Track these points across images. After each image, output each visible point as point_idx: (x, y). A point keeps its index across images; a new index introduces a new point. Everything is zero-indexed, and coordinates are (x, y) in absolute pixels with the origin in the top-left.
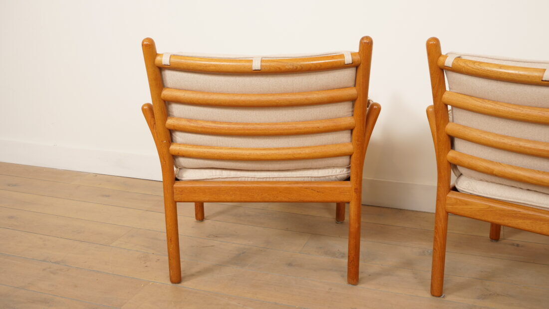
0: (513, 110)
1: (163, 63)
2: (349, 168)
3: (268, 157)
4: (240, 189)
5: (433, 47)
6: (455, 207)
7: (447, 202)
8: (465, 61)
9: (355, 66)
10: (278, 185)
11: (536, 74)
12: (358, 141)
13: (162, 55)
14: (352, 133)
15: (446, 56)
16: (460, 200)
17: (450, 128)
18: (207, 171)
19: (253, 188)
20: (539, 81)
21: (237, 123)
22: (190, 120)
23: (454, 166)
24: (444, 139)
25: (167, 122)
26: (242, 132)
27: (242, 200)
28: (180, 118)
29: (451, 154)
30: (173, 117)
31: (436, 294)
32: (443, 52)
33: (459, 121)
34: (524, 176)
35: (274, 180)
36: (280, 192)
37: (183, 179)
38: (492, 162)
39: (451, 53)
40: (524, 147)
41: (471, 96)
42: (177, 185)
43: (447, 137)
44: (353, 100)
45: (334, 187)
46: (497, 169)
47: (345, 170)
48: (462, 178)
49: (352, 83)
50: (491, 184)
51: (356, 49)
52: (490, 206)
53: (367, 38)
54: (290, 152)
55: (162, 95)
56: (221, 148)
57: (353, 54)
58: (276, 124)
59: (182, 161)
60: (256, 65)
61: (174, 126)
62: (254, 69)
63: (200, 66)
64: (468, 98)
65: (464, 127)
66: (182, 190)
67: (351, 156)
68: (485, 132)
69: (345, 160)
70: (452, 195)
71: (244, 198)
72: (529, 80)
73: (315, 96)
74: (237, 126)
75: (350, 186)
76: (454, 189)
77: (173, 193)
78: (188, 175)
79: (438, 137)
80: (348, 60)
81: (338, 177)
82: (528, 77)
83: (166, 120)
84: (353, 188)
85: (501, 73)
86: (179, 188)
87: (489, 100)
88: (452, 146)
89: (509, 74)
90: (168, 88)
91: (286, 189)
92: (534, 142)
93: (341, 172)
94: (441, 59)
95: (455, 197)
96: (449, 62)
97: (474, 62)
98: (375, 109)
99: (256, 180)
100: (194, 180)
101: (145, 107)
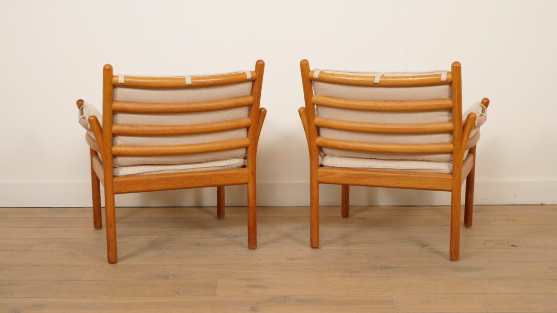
0: (358, 104)
1: (119, 82)
2: (245, 158)
3: (191, 151)
4: (166, 179)
5: (304, 66)
6: (323, 177)
7: (318, 175)
8: (326, 74)
9: (253, 81)
10: (195, 174)
11: (370, 80)
12: (253, 135)
13: (117, 76)
14: (248, 131)
15: (313, 72)
16: (327, 172)
17: (317, 120)
18: (138, 167)
19: (176, 178)
20: (372, 83)
21: (168, 126)
22: (131, 126)
23: (320, 148)
24: (314, 129)
25: (113, 128)
26: (172, 132)
27: (167, 188)
28: (123, 125)
29: (319, 140)
30: (117, 124)
31: (315, 246)
32: (311, 69)
33: (324, 116)
34: (368, 147)
35: (191, 170)
36: (197, 179)
37: (120, 175)
38: (346, 141)
39: (316, 69)
40: (367, 128)
41: (330, 97)
42: (116, 180)
43: (315, 127)
44: (250, 106)
45: (236, 173)
46: (350, 145)
47: (242, 160)
48: (326, 157)
49: (250, 93)
50: (346, 159)
51: (253, 69)
52: (347, 173)
53: (261, 61)
54: (206, 146)
55: (113, 107)
56: (154, 147)
57: (251, 72)
58: (197, 125)
59: (120, 160)
60: (189, 81)
61: (119, 131)
62: (186, 84)
63: (148, 83)
64: (328, 98)
65: (327, 119)
66: (121, 184)
67: (247, 148)
68: (341, 121)
69: (242, 152)
70: (321, 170)
71: (169, 186)
72: (366, 83)
73: (226, 103)
74: (168, 128)
75: (247, 171)
76: (322, 166)
77: (113, 186)
78: (123, 172)
79: (309, 128)
80: (249, 76)
81: (238, 165)
82: (366, 81)
83: (112, 126)
84: (250, 172)
85: (350, 80)
86: (118, 182)
87: (343, 99)
88: (319, 134)
89: (354, 80)
90: (116, 101)
91: (201, 176)
92: (372, 124)
93: (239, 162)
94: (310, 73)
95: (323, 170)
96: (316, 75)
97: (332, 74)
98: (263, 112)
99: (177, 171)
100: (128, 175)
101: (91, 119)
